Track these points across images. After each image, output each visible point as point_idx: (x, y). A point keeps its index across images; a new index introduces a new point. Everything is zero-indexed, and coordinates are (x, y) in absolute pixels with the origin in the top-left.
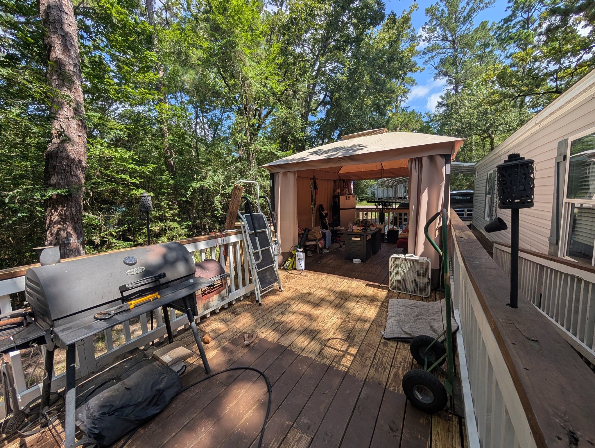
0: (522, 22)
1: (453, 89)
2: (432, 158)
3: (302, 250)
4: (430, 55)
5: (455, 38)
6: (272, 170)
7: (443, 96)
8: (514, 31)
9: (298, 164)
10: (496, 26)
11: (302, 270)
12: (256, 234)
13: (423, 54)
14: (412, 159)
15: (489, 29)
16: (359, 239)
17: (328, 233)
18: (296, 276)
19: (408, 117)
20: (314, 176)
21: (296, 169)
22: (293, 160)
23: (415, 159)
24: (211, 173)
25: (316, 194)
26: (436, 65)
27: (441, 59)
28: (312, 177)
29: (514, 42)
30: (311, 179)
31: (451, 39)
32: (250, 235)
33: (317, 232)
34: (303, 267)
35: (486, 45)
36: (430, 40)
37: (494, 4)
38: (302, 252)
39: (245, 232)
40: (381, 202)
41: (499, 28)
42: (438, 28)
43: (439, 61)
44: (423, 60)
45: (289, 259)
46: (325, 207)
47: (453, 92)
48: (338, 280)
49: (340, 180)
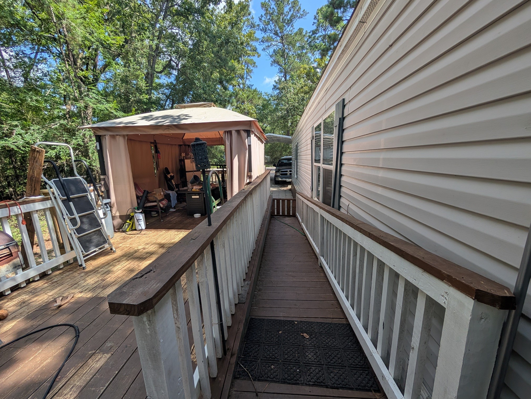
0: (322, 37)
1: (283, 77)
2: (238, 132)
3: (141, 211)
4: (266, 44)
5: (283, 35)
6: (96, 132)
7: (277, 81)
8: (318, 41)
9: (125, 128)
10: (308, 34)
11: (142, 230)
12: (69, 200)
13: (262, 41)
14: (225, 131)
15: (304, 36)
16: (198, 197)
17: (173, 194)
18: (134, 236)
19: (252, 94)
20: (155, 141)
21: (125, 133)
22: (120, 123)
23: (228, 132)
24: (18, 130)
25: (158, 158)
26: (271, 54)
27: (274, 50)
28: (153, 141)
29: (318, 51)
30: (151, 143)
31: (280, 35)
32: (63, 201)
33: (159, 194)
34: (143, 226)
35: (303, 48)
36: (266, 31)
37: (306, 17)
38: (141, 213)
39: (55, 198)
40: (221, 165)
41: (310, 37)
42: (271, 22)
43: (273, 51)
44: (262, 47)
45: (128, 221)
46: (170, 170)
47: (283, 79)
48: (176, 233)
49: (185, 145)
